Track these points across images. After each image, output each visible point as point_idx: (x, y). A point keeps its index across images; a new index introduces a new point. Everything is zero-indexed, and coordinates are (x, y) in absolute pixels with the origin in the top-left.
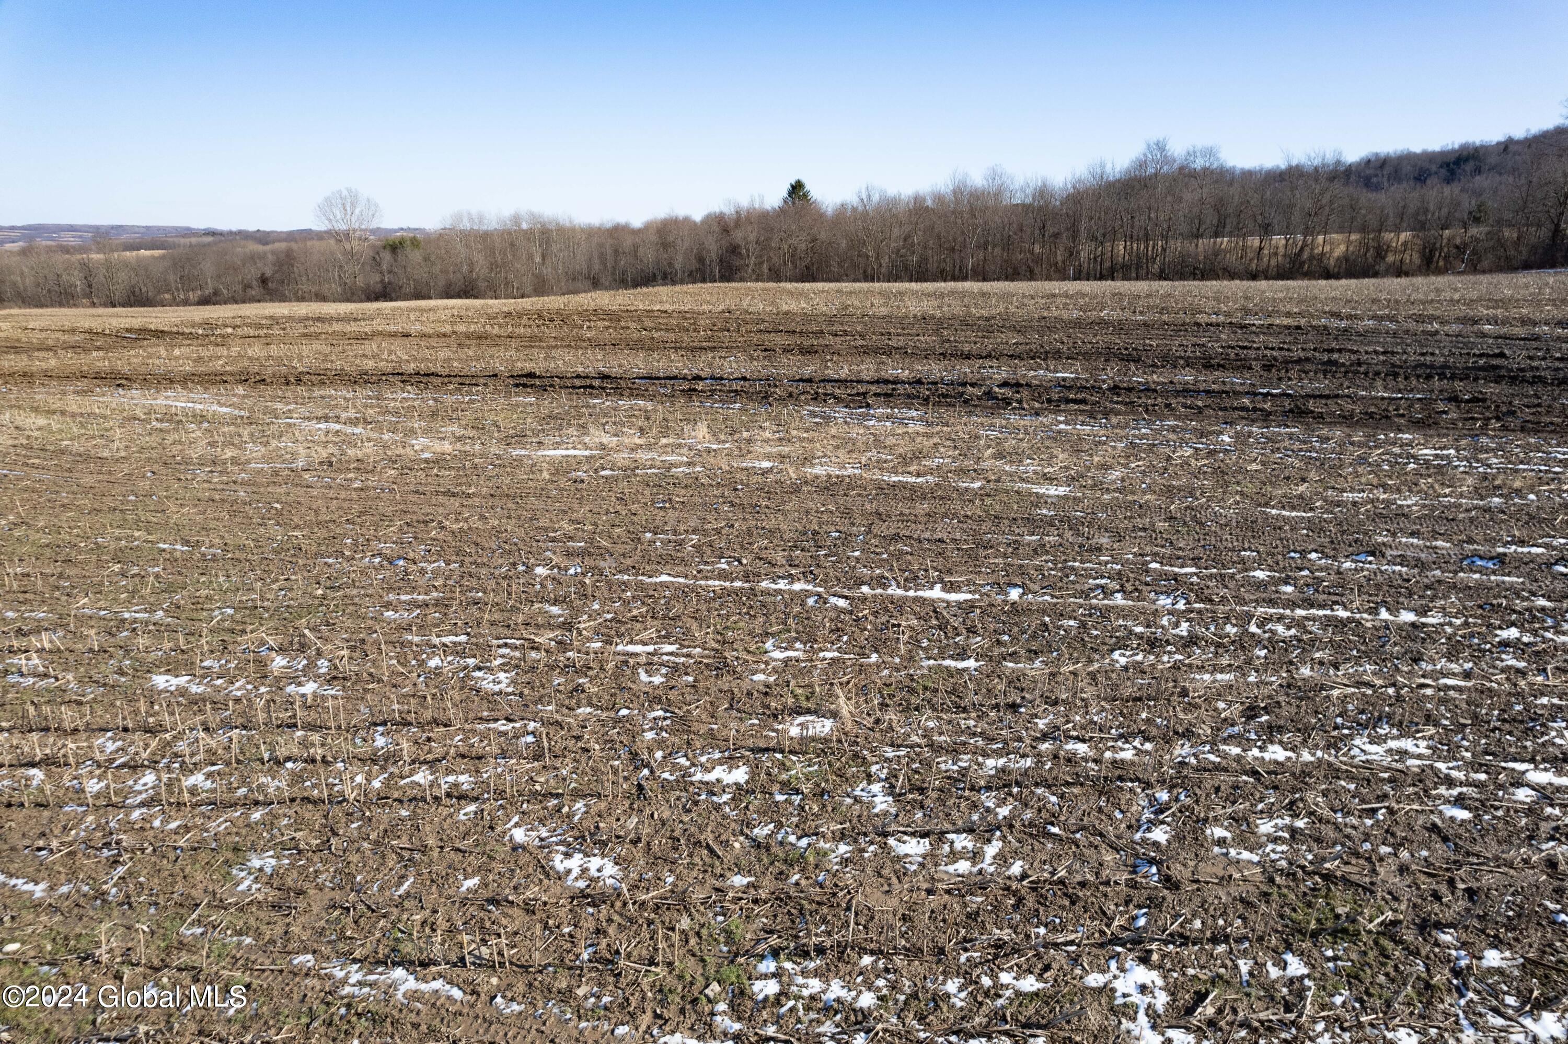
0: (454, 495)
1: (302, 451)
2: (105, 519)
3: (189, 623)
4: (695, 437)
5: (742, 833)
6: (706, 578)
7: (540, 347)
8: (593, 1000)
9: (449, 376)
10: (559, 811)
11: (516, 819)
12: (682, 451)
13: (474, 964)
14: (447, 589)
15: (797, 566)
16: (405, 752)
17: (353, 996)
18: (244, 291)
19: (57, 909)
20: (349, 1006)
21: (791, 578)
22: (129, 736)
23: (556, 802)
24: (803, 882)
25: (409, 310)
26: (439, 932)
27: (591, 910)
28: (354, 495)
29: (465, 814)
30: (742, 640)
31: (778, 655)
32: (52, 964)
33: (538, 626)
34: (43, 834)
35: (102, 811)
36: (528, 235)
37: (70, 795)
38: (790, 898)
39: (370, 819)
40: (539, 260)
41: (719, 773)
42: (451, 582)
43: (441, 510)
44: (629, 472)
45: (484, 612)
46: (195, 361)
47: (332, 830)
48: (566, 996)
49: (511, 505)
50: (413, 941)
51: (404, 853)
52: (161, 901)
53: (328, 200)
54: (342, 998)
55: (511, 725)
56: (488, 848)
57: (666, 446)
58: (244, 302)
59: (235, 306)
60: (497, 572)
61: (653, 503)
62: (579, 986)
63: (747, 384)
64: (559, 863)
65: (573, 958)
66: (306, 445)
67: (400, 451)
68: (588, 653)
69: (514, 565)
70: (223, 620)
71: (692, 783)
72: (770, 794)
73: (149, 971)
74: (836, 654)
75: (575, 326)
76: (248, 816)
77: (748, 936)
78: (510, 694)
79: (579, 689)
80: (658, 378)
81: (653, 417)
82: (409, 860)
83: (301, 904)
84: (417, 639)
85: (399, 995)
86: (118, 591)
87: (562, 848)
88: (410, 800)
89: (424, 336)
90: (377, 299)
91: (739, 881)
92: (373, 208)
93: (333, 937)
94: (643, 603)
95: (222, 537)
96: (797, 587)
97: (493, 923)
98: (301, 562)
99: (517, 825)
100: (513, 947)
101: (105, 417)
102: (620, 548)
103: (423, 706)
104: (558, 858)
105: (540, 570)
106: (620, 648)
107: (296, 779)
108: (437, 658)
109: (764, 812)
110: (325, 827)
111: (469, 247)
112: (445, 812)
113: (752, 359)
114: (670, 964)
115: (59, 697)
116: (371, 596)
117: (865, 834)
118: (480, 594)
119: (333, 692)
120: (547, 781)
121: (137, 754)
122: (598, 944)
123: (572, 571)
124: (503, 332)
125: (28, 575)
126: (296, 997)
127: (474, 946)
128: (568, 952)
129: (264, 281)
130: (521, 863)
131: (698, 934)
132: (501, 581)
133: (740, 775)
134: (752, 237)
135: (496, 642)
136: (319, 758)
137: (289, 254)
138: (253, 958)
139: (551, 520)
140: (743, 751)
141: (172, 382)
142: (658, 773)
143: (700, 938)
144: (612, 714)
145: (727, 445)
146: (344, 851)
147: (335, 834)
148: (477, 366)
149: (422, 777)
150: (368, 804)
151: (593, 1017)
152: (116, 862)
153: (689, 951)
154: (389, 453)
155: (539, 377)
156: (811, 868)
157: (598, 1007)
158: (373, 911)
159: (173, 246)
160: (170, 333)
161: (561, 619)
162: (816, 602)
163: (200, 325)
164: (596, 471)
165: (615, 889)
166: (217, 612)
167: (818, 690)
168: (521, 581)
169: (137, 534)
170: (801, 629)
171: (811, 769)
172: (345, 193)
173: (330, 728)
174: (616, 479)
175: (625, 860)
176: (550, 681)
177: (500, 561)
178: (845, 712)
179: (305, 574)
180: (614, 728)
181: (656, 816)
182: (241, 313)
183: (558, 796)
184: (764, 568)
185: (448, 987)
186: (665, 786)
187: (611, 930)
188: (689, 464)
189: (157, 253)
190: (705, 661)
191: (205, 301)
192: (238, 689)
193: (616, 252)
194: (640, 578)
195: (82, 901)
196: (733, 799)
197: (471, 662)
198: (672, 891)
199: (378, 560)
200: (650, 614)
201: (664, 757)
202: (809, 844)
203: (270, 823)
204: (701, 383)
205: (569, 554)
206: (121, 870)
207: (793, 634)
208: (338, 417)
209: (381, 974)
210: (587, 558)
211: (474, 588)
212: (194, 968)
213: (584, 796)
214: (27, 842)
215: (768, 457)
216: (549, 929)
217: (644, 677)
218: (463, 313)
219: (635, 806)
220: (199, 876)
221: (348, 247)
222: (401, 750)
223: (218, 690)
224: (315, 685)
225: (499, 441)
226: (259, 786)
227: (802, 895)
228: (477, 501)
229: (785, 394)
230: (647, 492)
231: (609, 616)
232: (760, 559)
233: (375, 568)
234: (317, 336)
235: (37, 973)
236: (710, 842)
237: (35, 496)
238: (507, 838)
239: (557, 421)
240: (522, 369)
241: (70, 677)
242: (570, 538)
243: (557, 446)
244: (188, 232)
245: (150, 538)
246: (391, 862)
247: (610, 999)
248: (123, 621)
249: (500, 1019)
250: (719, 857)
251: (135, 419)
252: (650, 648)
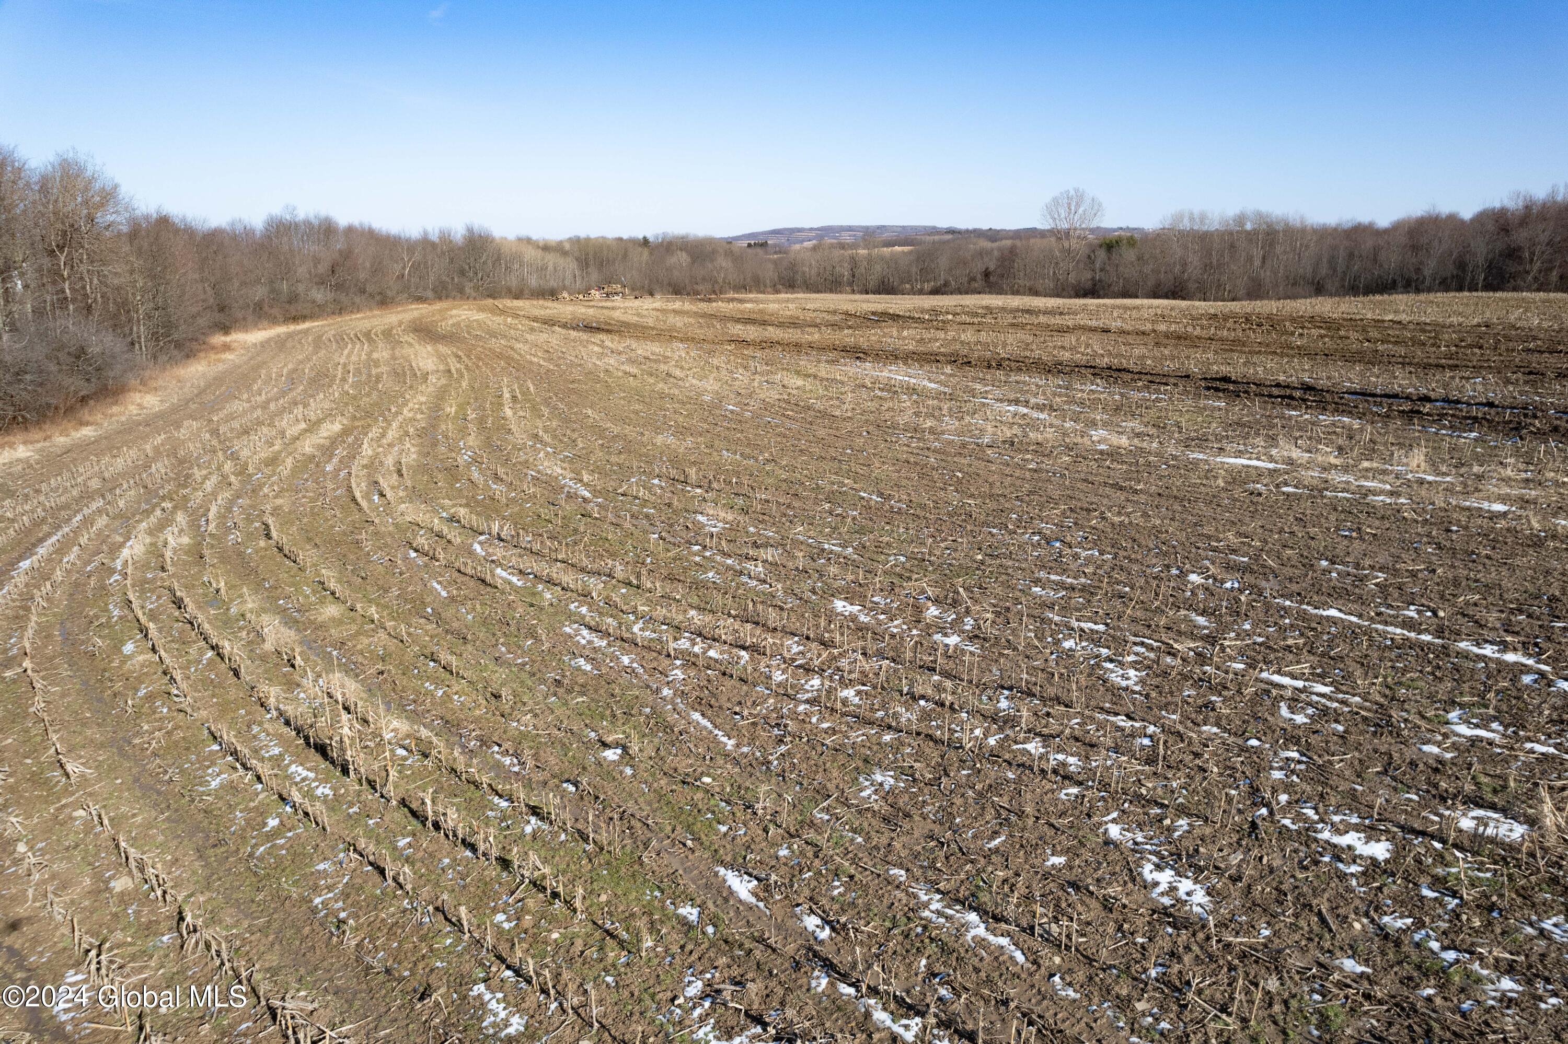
0: (1121, 489)
1: (990, 429)
2: (827, 466)
3: (870, 562)
4: (1407, 465)
5: (1367, 915)
6: (1386, 623)
7: (1241, 352)
8: (1150, 1019)
9: (1141, 373)
10: (1160, 821)
11: (1115, 815)
12: (1386, 478)
13: (1042, 936)
14: (1096, 577)
15: (1517, 633)
16: (1024, 720)
17: (930, 921)
18: (969, 283)
19: (738, 763)
20: (925, 928)
21: (1505, 647)
22: (809, 643)
23: (1159, 811)
24: (1438, 1001)
25: (1114, 307)
26: (1016, 894)
27: (1170, 930)
28: (1028, 475)
29: (1066, 795)
30: (1416, 701)
31: (1463, 729)
32: (728, 802)
33: (1180, 633)
34: (740, 703)
35: (780, 698)
36: (1251, 236)
37: (762, 678)
38: (1416, 1011)
39: (979, 771)
40: (1257, 263)
41: (1351, 839)
42: (1101, 572)
43: (1105, 501)
44: (1316, 493)
45: (1128, 607)
46: (918, 341)
47: (945, 770)
48: (1124, 1004)
49: (1177, 507)
50: (991, 893)
51: (1002, 811)
52: (805, 783)
53: (1056, 200)
54: (921, 919)
55: (1131, 723)
56: (1081, 833)
57: (1367, 470)
58: (967, 293)
59: (959, 296)
60: (1149, 571)
61: (1338, 529)
62: (1139, 1000)
63: (1493, 411)
64: (1148, 872)
65: (1140, 970)
66: (994, 423)
67: (1079, 440)
68: (1227, 672)
69: (1168, 567)
70: (895, 565)
71: (1316, 840)
72: (1415, 884)
73: (786, 835)
74: (1552, 750)
75: (1286, 332)
76: (880, 737)
77: (1349, 1031)
78: (1136, 693)
79: (1209, 706)
80: (1374, 395)
81: (1357, 437)
82: (1005, 819)
83: (906, 826)
84: (1057, 618)
85: (969, 937)
86: (824, 526)
87: (1154, 859)
88: (1019, 765)
89: (1123, 332)
90: (1085, 295)
91: (1350, 965)
92: (1096, 207)
93: (925, 864)
94: (1302, 635)
95: (909, 495)
96: (1510, 657)
97: (1069, 905)
98: (969, 528)
99: (1114, 821)
100: (1082, 935)
101: (842, 383)
102: (1288, 571)
103: (1049, 683)
104: (1148, 867)
105: (1193, 577)
106: (1264, 675)
107: (926, 716)
108: (1072, 641)
109: (1402, 902)
110: (940, 765)
111: (1186, 248)
112: (1048, 786)
113: (1508, 382)
114: (1245, 1020)
115: (769, 600)
116: (1023, 570)
117: (1547, 980)
118: (1127, 589)
119: (972, 649)
120: (1155, 788)
121: (811, 659)
122: (1169, 967)
123: (1228, 585)
124: (1204, 334)
125: (768, 501)
126: (886, 902)
127: (1045, 920)
128: (1137, 962)
129: (987, 274)
130: (1110, 859)
131: (1286, 1003)
132: (1151, 580)
133: (1380, 850)
134: (1544, 238)
135: (1133, 638)
136: (947, 703)
137: (1012, 251)
138: (860, 855)
139: (1217, 529)
140: (1389, 826)
141: (897, 358)
142: (1278, 817)
143: (1288, 1008)
144: (1240, 741)
145: (1448, 479)
146: (951, 792)
147: (947, 775)
148: (1170, 366)
149: (1034, 747)
150: (980, 757)
151: (1146, 1037)
152: (781, 741)
153: (1270, 1016)
154: (1067, 440)
155: (1234, 382)
156: (1453, 989)
157: (1155, 1029)
158: (963, 854)
159: (920, 243)
160: (903, 317)
161: (1206, 631)
162: (1535, 681)
163: (927, 311)
164: (1277, 486)
165: (1201, 919)
166: (892, 558)
167: (1512, 784)
168: (1172, 584)
169: (846, 481)
170: (1505, 708)
171: (1481, 875)
172: (1072, 193)
173: (962, 680)
174: (1298, 497)
175: (1218, 894)
176: (1181, 691)
177: (1154, 561)
178: (1549, 822)
179: (970, 539)
180: (1239, 756)
181: (1265, 861)
182: (963, 303)
183: (1162, 806)
184: (1467, 626)
185: (1013, 948)
186: (1283, 832)
187: (1187, 959)
188: (1391, 494)
189: (906, 249)
190: (1363, 713)
191: (935, 292)
192: (896, 626)
193: (1351, 255)
194: (1305, 607)
195: (754, 762)
196: (1364, 873)
197: (1104, 652)
198: (1266, 946)
199: (1036, 538)
200: (1308, 648)
201: (1289, 803)
202: (1457, 961)
203: (896, 748)
204: (1428, 405)
205: (1230, 567)
206: (783, 749)
207: (1491, 711)
208: (1027, 402)
209: (957, 911)
210: (1247, 575)
211: (1122, 582)
212: (817, 846)
213: (1189, 815)
214: (729, 705)
215: (1503, 499)
216: (1123, 932)
217: (1284, 711)
218: (1166, 312)
219: (1244, 843)
220: (835, 774)
221: (1066, 245)
222: (1021, 717)
223: (880, 623)
224: (959, 639)
225: (1179, 442)
226: (894, 713)
227: (1434, 1015)
228: (1143, 498)
229: (1547, 428)
230: (1333, 517)
231: (1260, 640)
232: (1464, 615)
233: (1033, 545)
234: (1023, 326)
235: (717, 806)
236: (1324, 911)
237: (784, 440)
238: (1101, 830)
239: (1244, 430)
240: (1217, 372)
241: (779, 586)
242: (1234, 551)
243: (1239, 454)
244: (934, 231)
245: (855, 486)
246: (990, 814)
247: (1168, 1026)
248: (823, 550)
249: (1053, 997)
250: (1330, 930)
251: (864, 386)
252: (1300, 684)
